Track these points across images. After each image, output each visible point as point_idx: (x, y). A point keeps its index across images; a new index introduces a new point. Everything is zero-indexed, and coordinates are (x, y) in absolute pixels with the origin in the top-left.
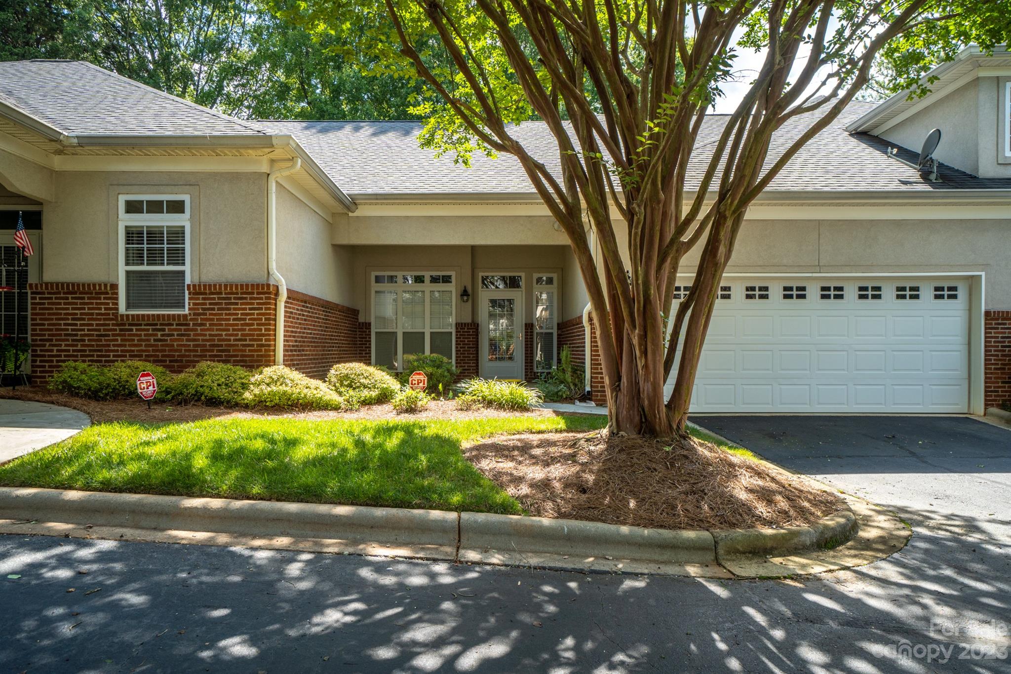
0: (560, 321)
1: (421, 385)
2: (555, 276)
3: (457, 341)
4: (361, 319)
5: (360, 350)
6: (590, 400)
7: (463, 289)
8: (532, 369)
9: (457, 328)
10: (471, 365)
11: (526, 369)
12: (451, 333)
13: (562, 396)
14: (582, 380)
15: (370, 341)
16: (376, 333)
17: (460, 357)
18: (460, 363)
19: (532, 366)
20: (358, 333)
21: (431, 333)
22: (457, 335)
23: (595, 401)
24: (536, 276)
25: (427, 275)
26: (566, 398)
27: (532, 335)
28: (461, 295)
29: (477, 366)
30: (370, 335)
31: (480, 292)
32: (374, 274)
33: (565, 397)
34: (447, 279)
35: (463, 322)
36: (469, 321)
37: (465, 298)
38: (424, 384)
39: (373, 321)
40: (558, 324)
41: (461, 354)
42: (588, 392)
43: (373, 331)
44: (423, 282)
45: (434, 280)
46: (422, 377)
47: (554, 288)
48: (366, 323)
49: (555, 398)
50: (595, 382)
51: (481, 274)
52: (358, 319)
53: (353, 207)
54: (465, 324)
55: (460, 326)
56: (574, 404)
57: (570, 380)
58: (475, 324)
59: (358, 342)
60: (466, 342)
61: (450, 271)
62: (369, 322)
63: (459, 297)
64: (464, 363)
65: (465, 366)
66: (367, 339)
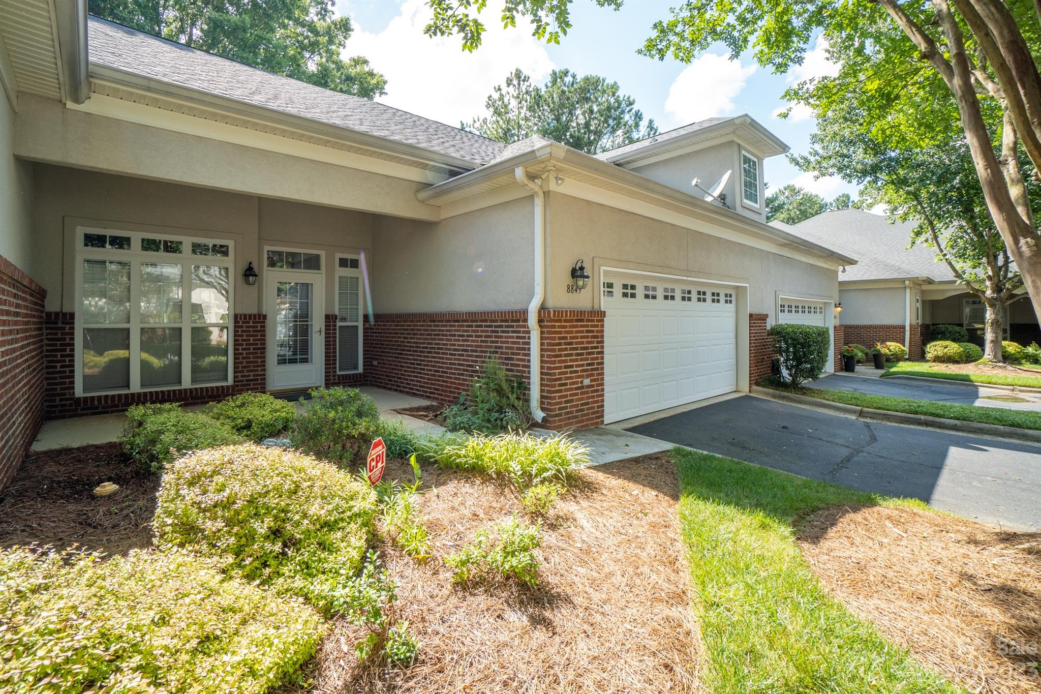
0: (368, 313)
2: (363, 258)
3: (236, 340)
4: (52, 307)
5: (50, 361)
7: (247, 266)
8: (335, 372)
9: (235, 320)
10: (260, 373)
11: (326, 374)
12: (226, 329)
13: (504, 427)
15: (73, 345)
16: (86, 330)
17: (242, 363)
18: (242, 372)
19: (335, 368)
20: (45, 332)
21: (192, 330)
22: (236, 332)
24: (338, 256)
25: (187, 241)
27: (335, 329)
28: (244, 275)
30: (72, 334)
31: (265, 272)
32: (80, 232)
33: (513, 427)
35: (244, 312)
37: (252, 279)
39: (78, 311)
40: (365, 316)
41: (243, 358)
42: (544, 417)
43: (80, 326)
44: (178, 251)
45: (201, 249)
47: (360, 272)
48: (63, 314)
51: (267, 248)
52: (45, 306)
53: (85, 91)
54: (250, 316)
55: (239, 319)
58: (260, 316)
59: (45, 348)
60: (251, 342)
61: (227, 239)
62: (71, 311)
63: (240, 278)
64: (248, 371)
65: (249, 376)
66: (68, 341)
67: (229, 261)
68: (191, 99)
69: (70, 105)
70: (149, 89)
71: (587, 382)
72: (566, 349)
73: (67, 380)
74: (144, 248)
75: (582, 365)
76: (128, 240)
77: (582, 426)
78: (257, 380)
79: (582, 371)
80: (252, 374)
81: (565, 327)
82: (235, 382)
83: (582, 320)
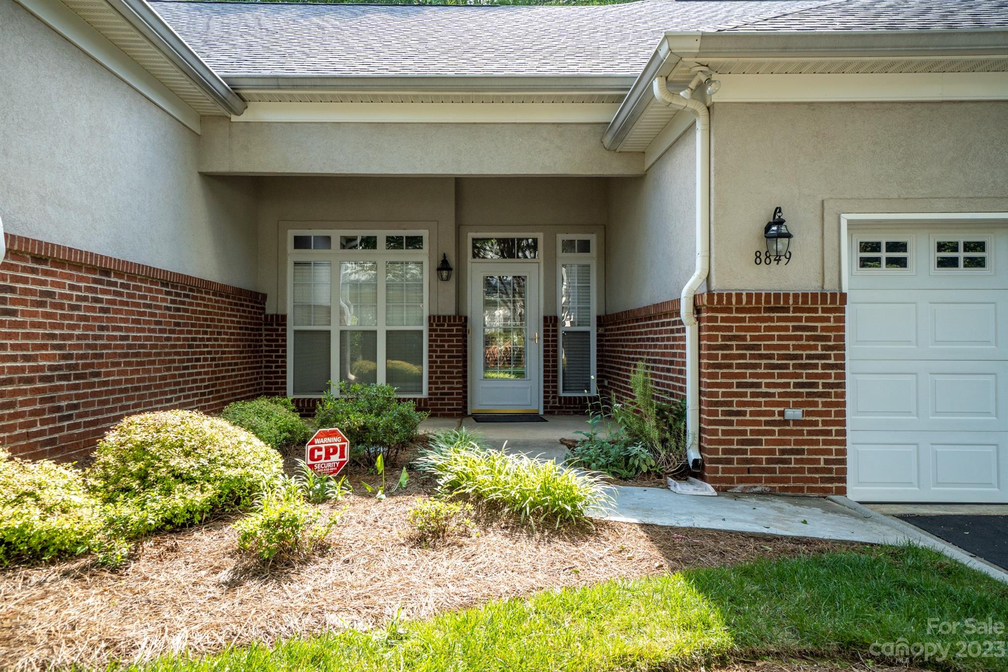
0: (602, 313)
1: (335, 458)
2: (593, 239)
3: (430, 346)
4: (270, 310)
5: (267, 362)
6: (702, 477)
7: (441, 258)
8: (556, 392)
9: (431, 325)
10: (455, 386)
11: (545, 392)
12: (421, 332)
13: (638, 469)
14: (680, 435)
15: (285, 346)
16: (296, 332)
17: (436, 372)
18: (436, 383)
19: (556, 387)
20: (264, 333)
21: (388, 332)
22: (430, 336)
23: (712, 481)
24: (561, 237)
25: (381, 235)
26: (649, 472)
27: (556, 336)
28: (438, 269)
29: (465, 387)
30: (285, 335)
31: (469, 264)
32: (291, 234)
33: (645, 469)
34: (415, 242)
35: (441, 313)
36: (451, 311)
37: (445, 273)
38: (342, 456)
39: (289, 312)
40: (599, 318)
41: (437, 367)
42: (695, 461)
43: (291, 328)
44: (374, 246)
45: (395, 242)
46: (335, 441)
47: (591, 259)
48: (277, 316)
49: (625, 473)
50: (710, 442)
51: (471, 235)
52: (264, 309)
53: (237, 103)
54: (444, 317)
55: (436, 321)
56: (667, 487)
57: (655, 434)
58: (460, 317)
59: (264, 348)
60: (446, 348)
61: (420, 229)
62: (283, 313)
63: (435, 273)
64: (442, 383)
65: (444, 388)
66: (280, 342)
67: (423, 255)
69: (234, 118)
70: (279, 87)
71: (792, 414)
73: (280, 380)
74: (343, 247)
76: (328, 239)
77: (782, 488)
78: (452, 394)
80: (446, 386)
82: (430, 394)
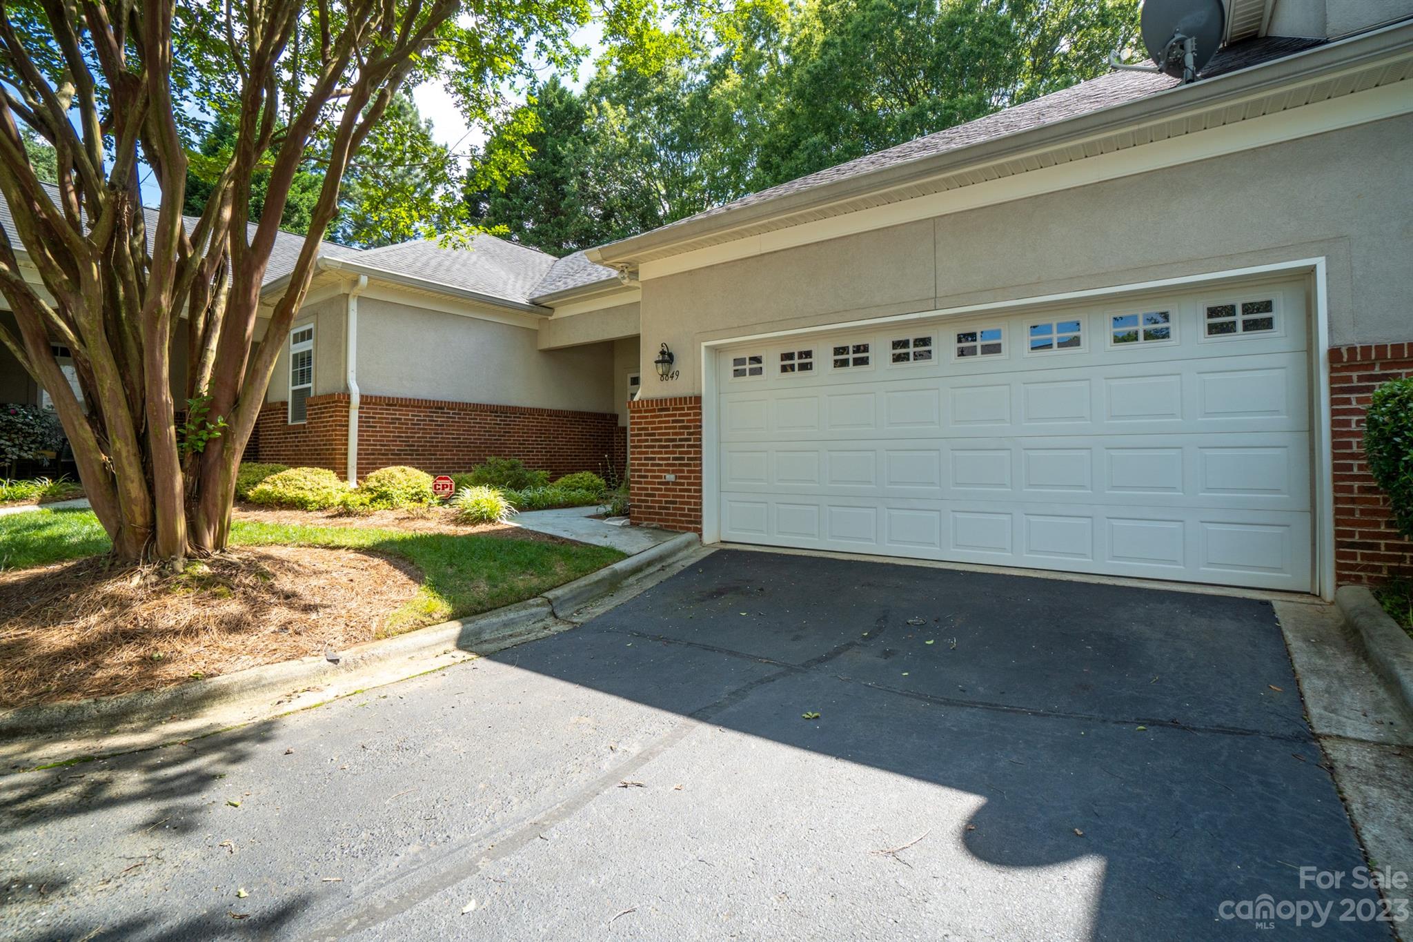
1: (447, 490)
6: (625, 516)
38: (451, 489)
53: (545, 311)
68: (559, 298)
69: (550, 318)
71: (670, 477)
72: (647, 441)
75: (668, 459)
77: (666, 526)
79: (667, 465)
81: (646, 417)
83: (668, 409)
